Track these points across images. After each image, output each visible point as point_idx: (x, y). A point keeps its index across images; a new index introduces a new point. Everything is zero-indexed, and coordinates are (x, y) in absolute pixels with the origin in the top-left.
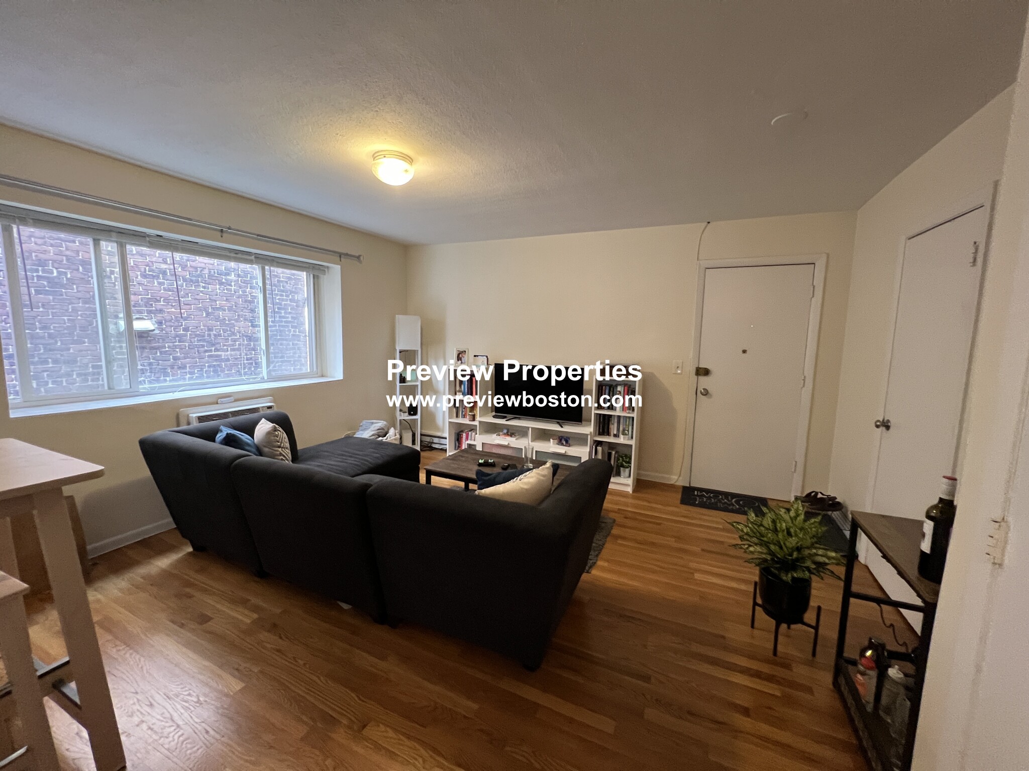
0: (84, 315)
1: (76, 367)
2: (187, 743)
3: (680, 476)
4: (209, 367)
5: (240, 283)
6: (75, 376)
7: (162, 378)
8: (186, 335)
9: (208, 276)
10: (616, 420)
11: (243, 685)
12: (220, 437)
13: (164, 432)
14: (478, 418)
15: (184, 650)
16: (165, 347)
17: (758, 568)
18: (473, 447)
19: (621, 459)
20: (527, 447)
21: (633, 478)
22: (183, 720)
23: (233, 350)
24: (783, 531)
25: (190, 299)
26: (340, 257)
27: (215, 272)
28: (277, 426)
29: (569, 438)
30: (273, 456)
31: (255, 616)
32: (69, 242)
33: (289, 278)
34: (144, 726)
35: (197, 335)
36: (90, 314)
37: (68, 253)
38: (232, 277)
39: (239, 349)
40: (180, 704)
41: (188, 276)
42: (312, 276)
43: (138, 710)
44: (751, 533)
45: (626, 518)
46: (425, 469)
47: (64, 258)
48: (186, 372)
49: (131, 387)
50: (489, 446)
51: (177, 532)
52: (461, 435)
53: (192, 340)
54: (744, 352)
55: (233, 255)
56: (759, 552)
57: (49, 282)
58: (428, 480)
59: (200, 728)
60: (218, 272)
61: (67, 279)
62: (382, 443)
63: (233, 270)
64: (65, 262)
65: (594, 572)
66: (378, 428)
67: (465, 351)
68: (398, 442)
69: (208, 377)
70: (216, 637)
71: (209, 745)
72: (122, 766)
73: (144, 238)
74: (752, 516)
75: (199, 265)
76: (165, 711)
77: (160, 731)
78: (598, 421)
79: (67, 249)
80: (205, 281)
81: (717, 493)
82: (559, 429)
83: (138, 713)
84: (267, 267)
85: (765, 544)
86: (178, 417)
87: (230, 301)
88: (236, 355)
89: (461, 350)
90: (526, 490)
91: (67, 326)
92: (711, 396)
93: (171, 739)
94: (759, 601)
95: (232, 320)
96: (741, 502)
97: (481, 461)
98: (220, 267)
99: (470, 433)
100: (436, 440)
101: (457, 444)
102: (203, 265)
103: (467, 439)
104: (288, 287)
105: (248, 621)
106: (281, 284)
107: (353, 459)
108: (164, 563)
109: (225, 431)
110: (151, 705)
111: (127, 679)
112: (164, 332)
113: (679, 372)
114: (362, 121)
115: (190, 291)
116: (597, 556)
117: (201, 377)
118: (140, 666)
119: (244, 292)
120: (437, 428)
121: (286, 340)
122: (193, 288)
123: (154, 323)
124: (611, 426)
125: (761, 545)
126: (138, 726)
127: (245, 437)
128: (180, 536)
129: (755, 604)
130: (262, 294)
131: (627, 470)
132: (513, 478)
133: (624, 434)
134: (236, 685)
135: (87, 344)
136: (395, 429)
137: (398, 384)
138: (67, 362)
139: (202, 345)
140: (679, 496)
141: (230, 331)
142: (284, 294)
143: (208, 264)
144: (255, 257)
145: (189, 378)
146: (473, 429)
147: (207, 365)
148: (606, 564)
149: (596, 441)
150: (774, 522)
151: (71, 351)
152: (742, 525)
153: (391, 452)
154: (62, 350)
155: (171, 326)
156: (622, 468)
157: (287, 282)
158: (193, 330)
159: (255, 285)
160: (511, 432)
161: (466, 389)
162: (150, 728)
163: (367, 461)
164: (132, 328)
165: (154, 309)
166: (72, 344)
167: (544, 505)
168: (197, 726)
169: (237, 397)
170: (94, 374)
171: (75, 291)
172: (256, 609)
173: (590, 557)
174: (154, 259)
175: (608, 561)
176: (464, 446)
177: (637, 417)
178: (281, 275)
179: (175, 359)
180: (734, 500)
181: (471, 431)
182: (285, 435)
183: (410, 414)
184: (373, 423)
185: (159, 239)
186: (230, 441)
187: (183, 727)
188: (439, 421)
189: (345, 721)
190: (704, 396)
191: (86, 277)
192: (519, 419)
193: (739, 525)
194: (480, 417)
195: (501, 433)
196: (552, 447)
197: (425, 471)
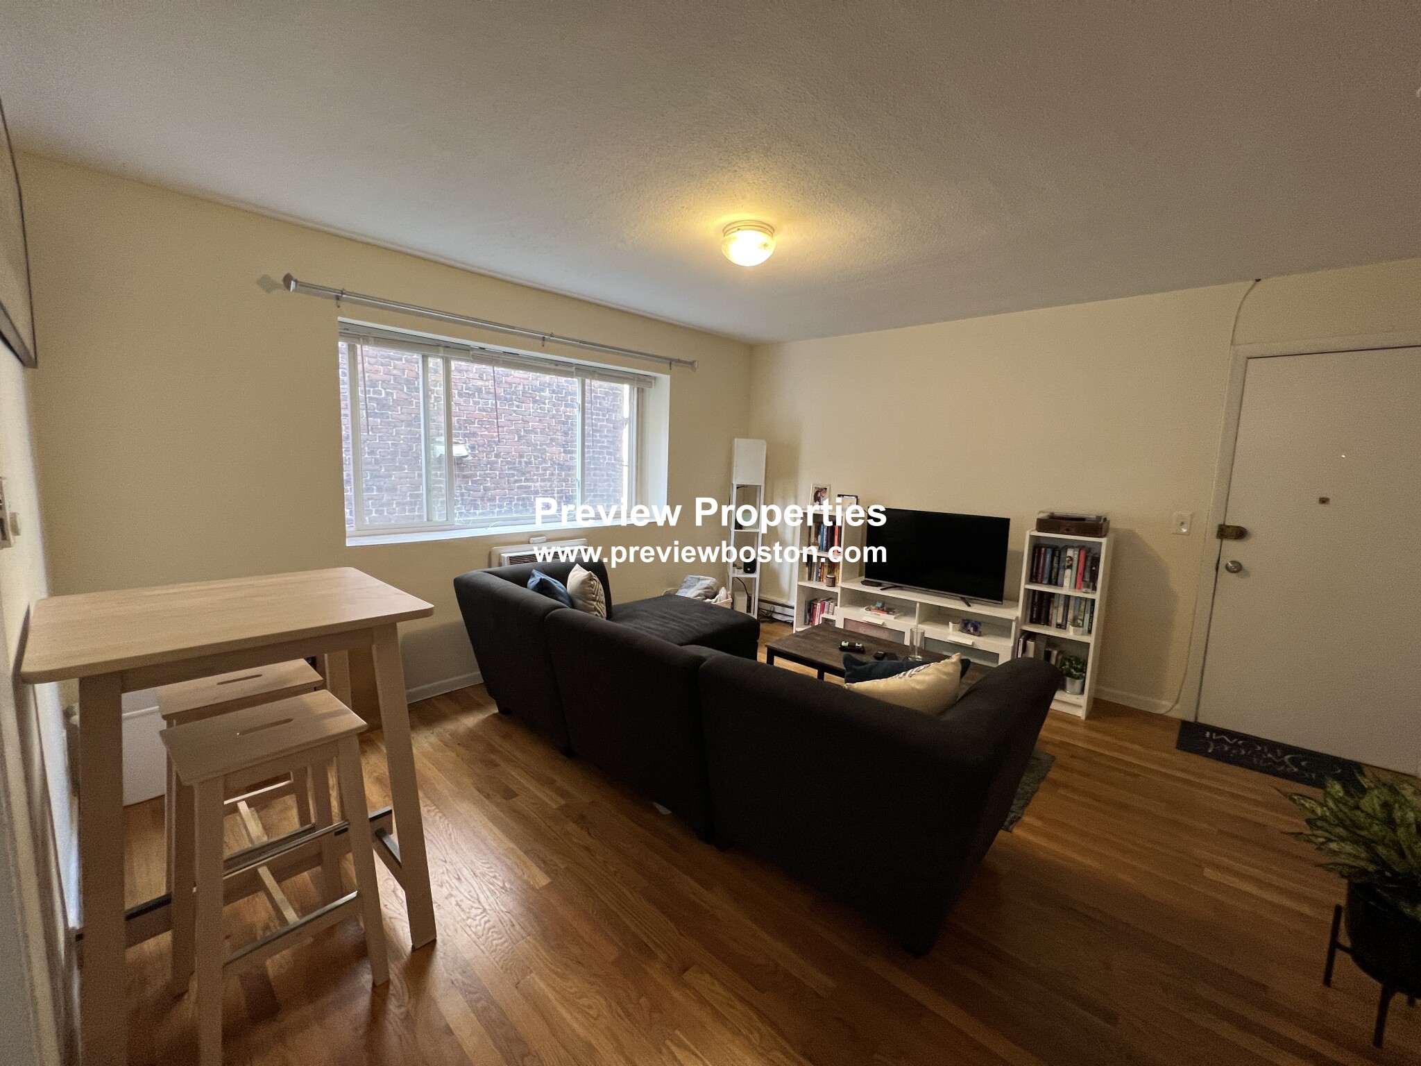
0: (406, 440)
1: (396, 495)
2: (492, 932)
3: (1177, 702)
4: (518, 499)
5: (554, 400)
6: (394, 506)
7: (472, 511)
8: (497, 462)
9: (523, 393)
10: (1062, 602)
11: (550, 881)
12: (533, 582)
13: (477, 573)
14: (840, 583)
15: (490, 824)
16: (476, 476)
17: (1345, 881)
18: (831, 623)
19: (1067, 663)
20: (914, 630)
21: (1089, 697)
22: (490, 905)
23: (543, 480)
24: (1409, 825)
25: (503, 420)
26: (670, 364)
27: (529, 388)
28: (592, 574)
29: (980, 623)
30: (588, 610)
31: (563, 802)
32: (397, 360)
33: (607, 394)
34: (453, 900)
35: (508, 463)
36: (411, 439)
37: (395, 372)
38: (547, 393)
39: (549, 480)
40: (486, 885)
41: (502, 394)
42: (636, 389)
43: (447, 882)
44: (1332, 819)
45: (1073, 756)
46: (766, 646)
47: (392, 377)
48: (495, 505)
49: (447, 520)
50: (854, 623)
51: (484, 689)
52: (814, 604)
53: (503, 467)
54: (1324, 501)
55: (553, 367)
56: (1349, 854)
57: (377, 404)
58: (770, 660)
59: (506, 918)
60: (532, 388)
61: (393, 400)
62: (710, 606)
63: (546, 385)
64: (392, 382)
65: (1017, 831)
66: (706, 586)
67: (826, 489)
68: (729, 607)
69: (517, 512)
70: (521, 817)
71: (515, 941)
72: (431, 939)
73: (467, 352)
74: (1337, 788)
75: (514, 381)
76: (472, 889)
77: (468, 911)
78: (1030, 601)
79: (395, 368)
80: (519, 399)
81: (1250, 741)
82: (965, 608)
83: (447, 885)
84: (587, 381)
85: (1368, 844)
86: (490, 555)
87: (543, 422)
88: (546, 486)
89: (820, 487)
90: (919, 691)
91: (391, 451)
92: (1247, 574)
93: (477, 922)
94: (1344, 939)
95: (544, 444)
96: (1303, 763)
97: (843, 644)
98: (534, 381)
99: (827, 603)
100: (778, 609)
101: (808, 617)
102: (518, 381)
103: (822, 611)
104: (606, 404)
105: (554, 806)
106: (598, 401)
107: (674, 623)
108: (470, 721)
109: (538, 577)
110: (459, 879)
111: (436, 843)
112: (476, 458)
113: (1184, 530)
114: (715, 187)
115: (504, 411)
116: (1023, 807)
117: (510, 511)
118: (449, 832)
119: (558, 411)
120: (781, 593)
121: (600, 470)
122: (507, 408)
123: (467, 447)
124: (1053, 611)
125: (1355, 842)
126: (446, 898)
127: (558, 584)
128: (487, 695)
129: (1334, 945)
130: (581, 413)
131: (1078, 683)
132: (900, 673)
133: (1074, 623)
134: (543, 880)
135: (406, 471)
136: (727, 589)
137: (733, 530)
138: (388, 490)
139: (512, 474)
140: (1174, 736)
141: (542, 458)
142: (601, 413)
143: (523, 379)
144: (576, 369)
145: (498, 512)
146: (831, 598)
147: (516, 497)
148: (1038, 823)
149: (1024, 632)
150: (1386, 805)
151: (393, 478)
152: (1313, 802)
153: (723, 619)
154: (385, 477)
155: (483, 452)
156: (1068, 679)
157: (604, 398)
158: (505, 457)
159: (569, 402)
160: (888, 607)
161: (825, 542)
162: (457, 904)
163: (693, 628)
164: (452, 453)
165: (468, 432)
166: (394, 470)
167: (949, 717)
168: (502, 914)
169: (550, 536)
170: (411, 504)
171: (400, 413)
172: (563, 794)
173: (1013, 808)
174: (471, 376)
175: (1040, 818)
176: (818, 621)
177: (1101, 600)
178: (599, 389)
179: (486, 489)
180: (1287, 757)
181: (827, 600)
182: (601, 586)
183: (746, 571)
184: (699, 579)
185: (481, 352)
186: (543, 588)
187: (489, 912)
188: (785, 583)
189: (662, 956)
190: (1234, 575)
191: (410, 397)
192: (901, 588)
193: (1306, 801)
194: (842, 581)
195: (873, 608)
196: (951, 634)
197: (766, 650)
